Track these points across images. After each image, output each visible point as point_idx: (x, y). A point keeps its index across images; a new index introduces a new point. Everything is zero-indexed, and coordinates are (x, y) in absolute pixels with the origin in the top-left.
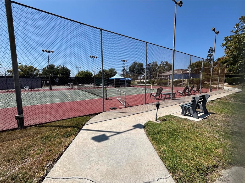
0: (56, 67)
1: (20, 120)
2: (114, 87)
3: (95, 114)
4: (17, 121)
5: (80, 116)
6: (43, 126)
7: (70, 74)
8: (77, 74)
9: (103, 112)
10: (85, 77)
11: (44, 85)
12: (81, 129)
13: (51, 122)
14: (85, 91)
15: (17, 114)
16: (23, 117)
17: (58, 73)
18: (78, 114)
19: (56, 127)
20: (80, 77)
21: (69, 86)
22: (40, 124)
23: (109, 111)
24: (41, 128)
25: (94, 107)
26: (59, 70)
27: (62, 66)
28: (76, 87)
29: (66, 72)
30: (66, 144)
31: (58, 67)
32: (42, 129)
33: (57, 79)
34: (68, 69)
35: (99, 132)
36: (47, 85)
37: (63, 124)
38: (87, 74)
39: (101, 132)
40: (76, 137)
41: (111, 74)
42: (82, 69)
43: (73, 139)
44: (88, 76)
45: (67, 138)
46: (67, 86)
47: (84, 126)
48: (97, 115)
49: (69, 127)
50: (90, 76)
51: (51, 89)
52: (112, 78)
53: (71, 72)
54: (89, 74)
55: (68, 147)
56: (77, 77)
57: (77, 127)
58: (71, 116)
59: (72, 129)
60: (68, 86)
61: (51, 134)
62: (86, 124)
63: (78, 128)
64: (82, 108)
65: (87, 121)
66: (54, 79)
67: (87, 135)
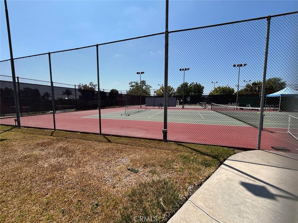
0: (189, 85)
1: (165, 134)
2: (278, 110)
3: (241, 148)
4: (163, 133)
5: (220, 146)
6: (181, 145)
7: (203, 91)
8: (212, 91)
9: (257, 150)
10: (223, 95)
11: (178, 104)
12: (221, 163)
13: (187, 143)
14: (222, 114)
15: (163, 128)
16: (167, 132)
17: (191, 91)
18: (217, 142)
19: (193, 150)
20: (216, 95)
21: (202, 105)
22: (177, 142)
23: (271, 151)
24: (180, 146)
25: (241, 138)
26: (191, 87)
27: (195, 84)
28: (210, 107)
29: (199, 89)
30: (206, 174)
31: (191, 85)
32: (180, 148)
33: (189, 97)
34: (202, 85)
35: (254, 180)
36: (181, 103)
37: (200, 149)
38: (226, 90)
39: (256, 181)
40: (216, 170)
41: (273, 88)
42: (219, 85)
43: (213, 172)
44: (228, 93)
45: (206, 167)
46: (198, 105)
47: (226, 161)
48: (245, 151)
49: (208, 155)
50: (230, 92)
51: (183, 108)
52: (273, 94)
53: (205, 89)
54: (230, 90)
55: (208, 178)
56: (212, 95)
57: (217, 158)
58: (207, 142)
59: (211, 158)
60: (200, 105)
61: (189, 156)
62: (230, 159)
63: (219, 160)
64: (223, 136)
65: (230, 155)
66: (186, 98)
67: (233, 175)
